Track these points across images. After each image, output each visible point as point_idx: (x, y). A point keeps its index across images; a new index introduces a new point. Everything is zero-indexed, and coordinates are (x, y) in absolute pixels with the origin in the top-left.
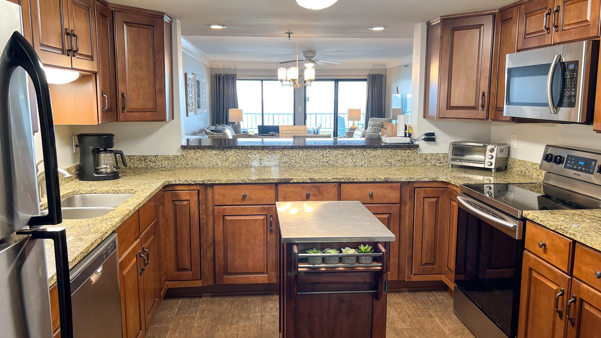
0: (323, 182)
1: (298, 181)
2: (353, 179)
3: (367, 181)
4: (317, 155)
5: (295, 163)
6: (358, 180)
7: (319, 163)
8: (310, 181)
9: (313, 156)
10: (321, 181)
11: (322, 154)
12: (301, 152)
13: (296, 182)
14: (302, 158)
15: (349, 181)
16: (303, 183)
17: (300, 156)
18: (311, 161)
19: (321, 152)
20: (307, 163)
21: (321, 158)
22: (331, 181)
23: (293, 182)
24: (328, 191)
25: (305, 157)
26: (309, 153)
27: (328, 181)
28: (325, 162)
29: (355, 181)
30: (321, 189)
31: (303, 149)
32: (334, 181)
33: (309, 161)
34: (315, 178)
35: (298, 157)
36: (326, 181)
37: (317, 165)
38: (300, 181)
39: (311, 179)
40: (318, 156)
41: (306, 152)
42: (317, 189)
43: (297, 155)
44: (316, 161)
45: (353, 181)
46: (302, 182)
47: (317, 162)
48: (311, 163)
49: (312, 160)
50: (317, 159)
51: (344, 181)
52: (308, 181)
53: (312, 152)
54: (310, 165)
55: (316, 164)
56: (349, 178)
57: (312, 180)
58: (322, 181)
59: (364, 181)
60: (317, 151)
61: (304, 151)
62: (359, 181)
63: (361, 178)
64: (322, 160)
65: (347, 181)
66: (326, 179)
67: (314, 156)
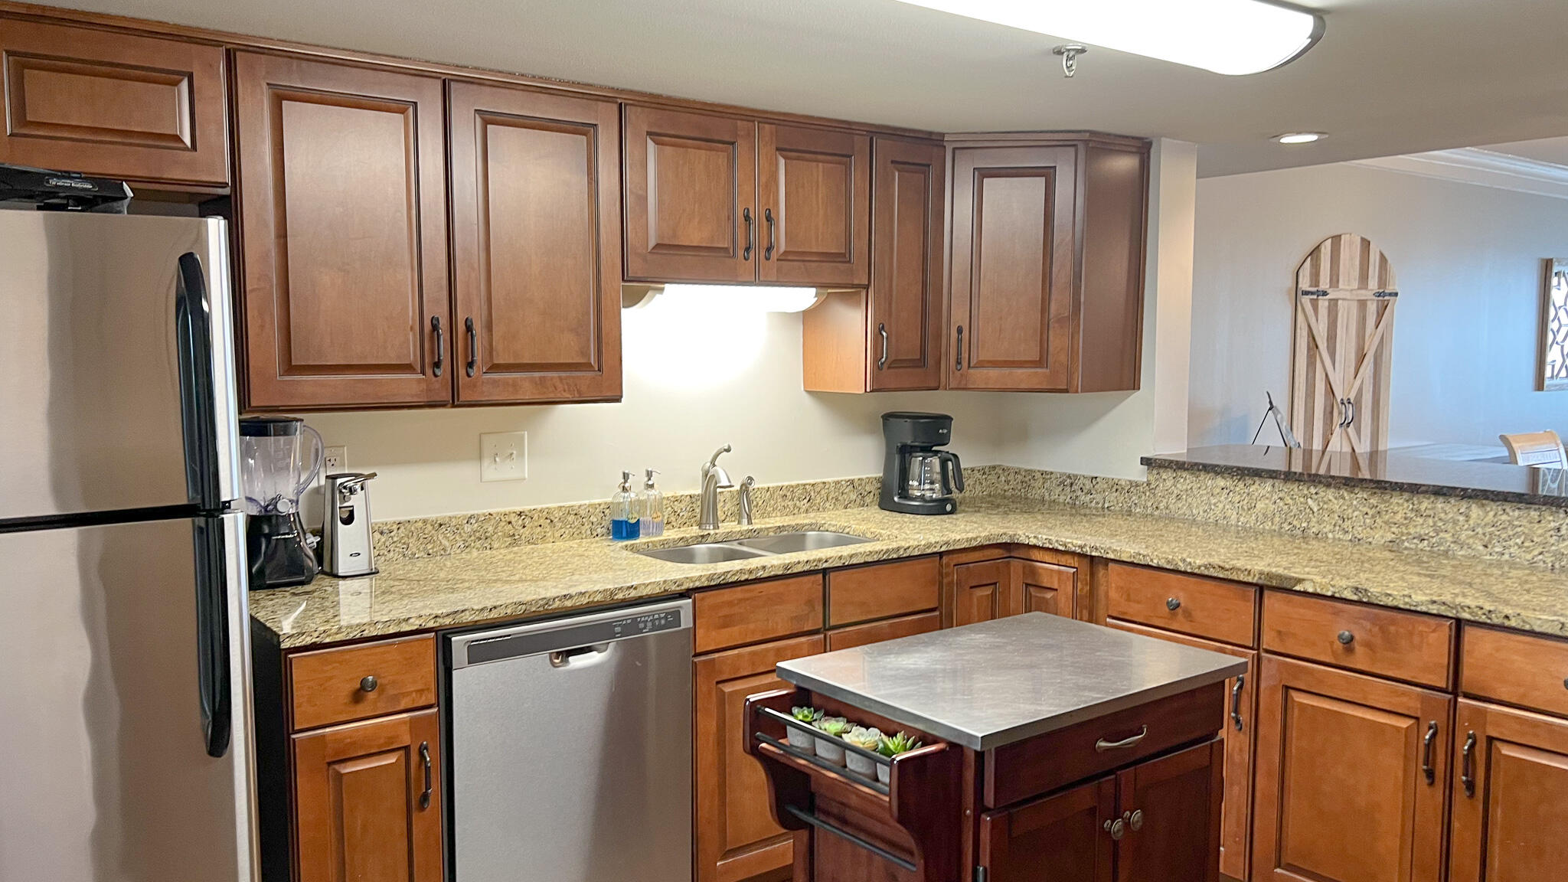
0: (1396, 609)
1: (1319, 591)
2: (1507, 617)
3: (1560, 634)
4: (1537, 526)
5: (1452, 545)
6: (1524, 621)
7: (1541, 557)
8: (1355, 598)
9: (1519, 529)
10: (1390, 602)
11: (1553, 525)
12: (1475, 511)
13: (1311, 590)
14: (1479, 530)
15: (1489, 621)
16: (1332, 598)
17: (1471, 522)
18: (1511, 543)
19: (1551, 518)
20: (1497, 550)
21: (1552, 541)
22: (1424, 609)
23: (1302, 590)
24: (1416, 640)
25: (1489, 530)
26: (1504, 517)
27: (1413, 608)
28: (1563, 554)
29: (1513, 623)
30: (1392, 629)
31: (1484, 502)
32: (1435, 612)
33: (1504, 544)
34: (1371, 590)
35: (1466, 526)
36: (1408, 607)
37: (1532, 563)
38: (1324, 592)
39: (1357, 589)
40: (1540, 532)
41: (1492, 514)
42: (1381, 628)
43: (1461, 518)
44: (1529, 547)
45: (1507, 623)
46: (1329, 594)
47: (1536, 552)
48: (1512, 550)
49: (1517, 544)
50: (1535, 539)
51: (1472, 619)
52: (1348, 595)
53: (1517, 513)
54: (1506, 557)
55: (1529, 557)
56: (1490, 611)
57: (1360, 594)
58: (1395, 603)
59: (1550, 631)
60: (1534, 514)
61: (1489, 509)
62: (1527, 627)
63: (1536, 618)
64: (1553, 548)
65: (1481, 620)
66: (1407, 600)
67: (1522, 528)
